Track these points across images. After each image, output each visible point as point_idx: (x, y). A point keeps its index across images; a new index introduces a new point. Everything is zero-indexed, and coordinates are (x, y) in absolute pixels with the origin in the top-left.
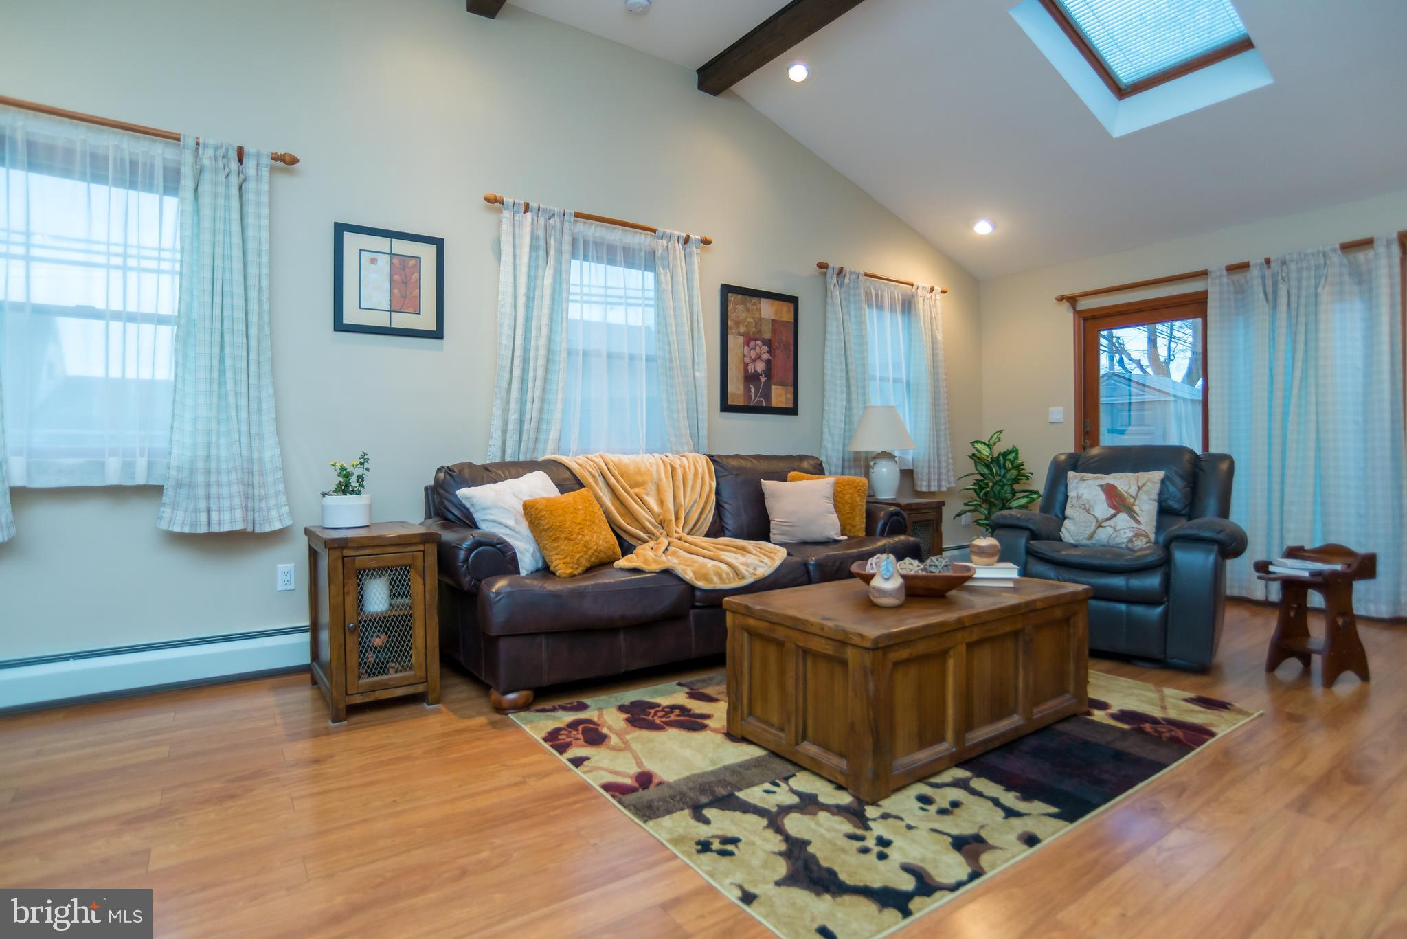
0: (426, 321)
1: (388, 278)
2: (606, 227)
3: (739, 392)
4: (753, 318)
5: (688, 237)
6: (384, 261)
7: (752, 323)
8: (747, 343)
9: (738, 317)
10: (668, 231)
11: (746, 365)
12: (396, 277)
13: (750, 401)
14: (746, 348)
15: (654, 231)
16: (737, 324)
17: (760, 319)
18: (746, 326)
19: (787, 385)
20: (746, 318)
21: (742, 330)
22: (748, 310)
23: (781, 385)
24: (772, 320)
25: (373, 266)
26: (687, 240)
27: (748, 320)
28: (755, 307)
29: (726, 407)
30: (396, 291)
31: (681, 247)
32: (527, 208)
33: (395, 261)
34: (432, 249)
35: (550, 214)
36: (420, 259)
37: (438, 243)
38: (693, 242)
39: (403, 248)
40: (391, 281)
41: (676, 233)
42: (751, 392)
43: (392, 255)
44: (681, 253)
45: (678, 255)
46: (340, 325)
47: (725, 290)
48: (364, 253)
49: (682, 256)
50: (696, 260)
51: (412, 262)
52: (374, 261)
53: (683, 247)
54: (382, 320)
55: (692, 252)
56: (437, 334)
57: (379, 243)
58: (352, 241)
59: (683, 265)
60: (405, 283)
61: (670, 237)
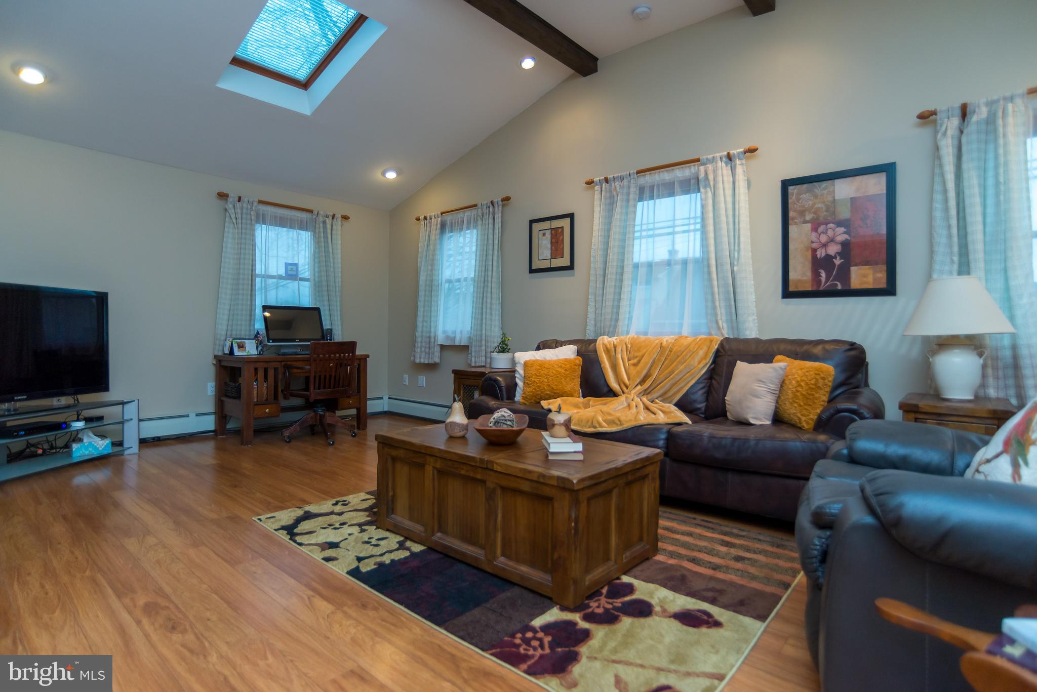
0: (565, 261)
1: (550, 242)
2: (667, 171)
3: (805, 278)
4: (823, 202)
5: (728, 154)
6: (548, 233)
7: (822, 207)
8: (815, 229)
9: (803, 206)
10: (710, 157)
11: (814, 251)
12: (553, 240)
13: (820, 287)
14: (814, 234)
15: (698, 160)
16: (802, 213)
17: (834, 201)
18: (815, 213)
19: (877, 263)
20: (814, 204)
21: (808, 217)
22: (816, 197)
23: (866, 265)
24: (851, 199)
25: (544, 237)
26: (729, 157)
27: (817, 206)
28: (825, 192)
29: (788, 293)
30: (553, 248)
31: (724, 165)
32: (607, 180)
33: (553, 232)
34: (568, 220)
35: (621, 179)
36: (563, 227)
37: (571, 216)
38: (736, 156)
39: (556, 224)
40: (551, 243)
41: (718, 155)
42: (821, 276)
43: (551, 229)
44: (724, 169)
45: (720, 172)
46: (532, 271)
47: (786, 185)
48: (541, 232)
49: (725, 172)
50: (739, 170)
51: (560, 230)
52: (544, 234)
53: (726, 164)
54: (547, 264)
55: (736, 164)
56: (571, 267)
57: (547, 225)
58: (536, 227)
59: (725, 179)
60: (557, 242)
61: (713, 160)
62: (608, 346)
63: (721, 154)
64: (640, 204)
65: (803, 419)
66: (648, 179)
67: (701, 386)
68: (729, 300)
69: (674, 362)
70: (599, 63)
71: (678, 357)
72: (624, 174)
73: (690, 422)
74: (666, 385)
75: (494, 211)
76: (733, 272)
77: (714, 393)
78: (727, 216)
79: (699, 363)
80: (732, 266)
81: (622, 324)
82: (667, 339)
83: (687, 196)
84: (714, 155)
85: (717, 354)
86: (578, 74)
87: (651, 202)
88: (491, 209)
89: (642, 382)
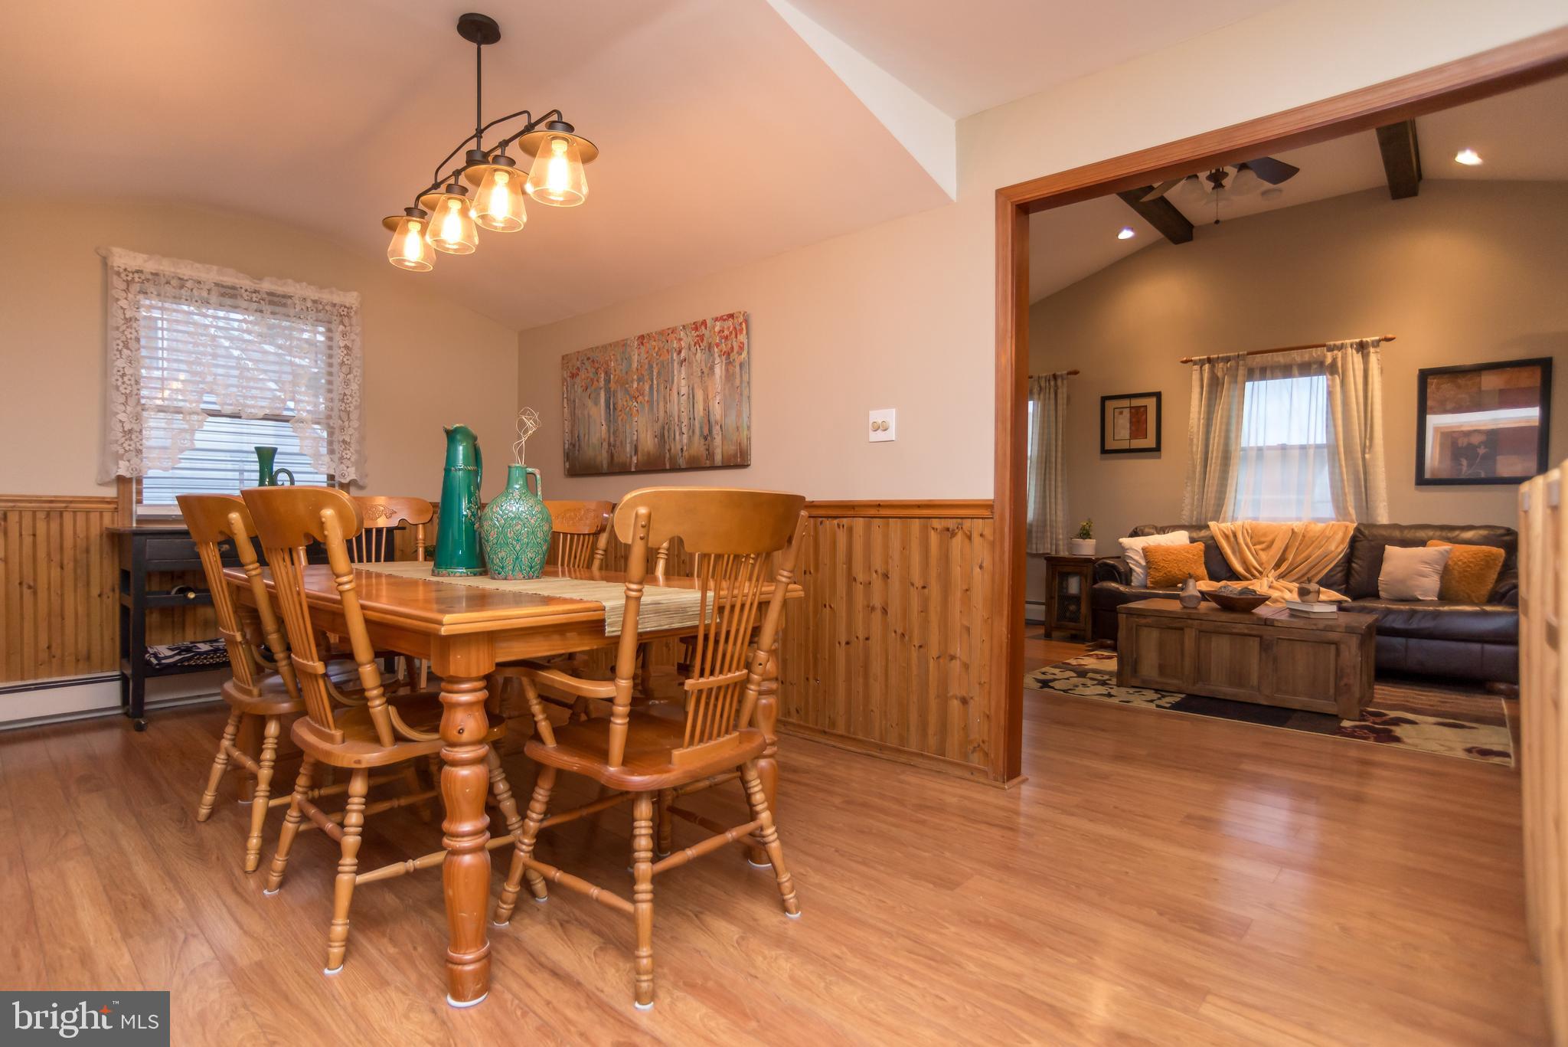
0: (1149, 443)
1: (1129, 422)
3: (1441, 466)
5: (1361, 342)
6: (1126, 412)
7: (1466, 398)
9: (1443, 396)
10: (1339, 343)
11: (1455, 440)
12: (1134, 420)
13: (1460, 475)
15: (1322, 347)
16: (1442, 403)
17: (1480, 393)
18: (1457, 404)
19: (1528, 454)
20: (1456, 395)
21: (1449, 407)
22: (1458, 389)
23: (1515, 455)
24: (1500, 390)
25: (1121, 416)
26: (1362, 345)
27: (1459, 397)
28: (1469, 385)
29: (1421, 481)
30: (1133, 427)
31: (1354, 351)
32: (1209, 360)
33: (1133, 411)
34: (1154, 400)
35: (1227, 359)
36: (1146, 406)
37: (1158, 395)
38: (1370, 344)
39: (1136, 402)
40: (1131, 422)
41: (1348, 341)
42: (1462, 465)
43: (1131, 407)
44: (1355, 359)
45: (1350, 359)
46: (1104, 451)
47: (1425, 376)
48: (1116, 410)
49: (1356, 360)
50: (1373, 359)
51: (1142, 409)
52: (1121, 413)
53: (1358, 352)
54: (1125, 445)
55: (1369, 352)
56: (1158, 448)
57: (1126, 403)
58: (1110, 405)
59: (1356, 366)
60: (1138, 422)
61: (1341, 347)
62: (1227, 532)
63: (1351, 341)
64: (1248, 385)
65: (1473, 595)
66: (1259, 359)
67: (1340, 568)
68: (1360, 487)
69: (1308, 547)
70: (1194, 230)
71: (1313, 542)
72: (1232, 354)
73: (1349, 600)
74: (1304, 567)
75: (1056, 385)
76: (1364, 459)
77: (1356, 575)
78: (1357, 403)
79: (1337, 547)
80: (1363, 453)
81: (1228, 508)
82: (1297, 525)
83: (1307, 379)
84: (1343, 342)
85: (1354, 540)
86: (1168, 241)
87: (1263, 383)
88: (1052, 383)
89: (1278, 566)
